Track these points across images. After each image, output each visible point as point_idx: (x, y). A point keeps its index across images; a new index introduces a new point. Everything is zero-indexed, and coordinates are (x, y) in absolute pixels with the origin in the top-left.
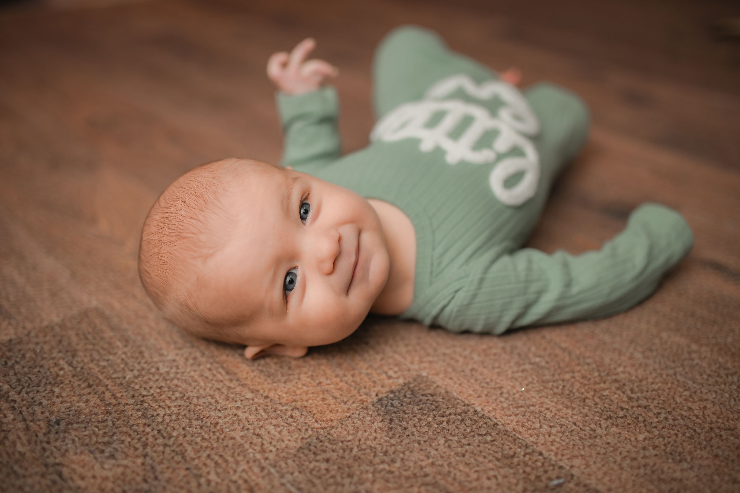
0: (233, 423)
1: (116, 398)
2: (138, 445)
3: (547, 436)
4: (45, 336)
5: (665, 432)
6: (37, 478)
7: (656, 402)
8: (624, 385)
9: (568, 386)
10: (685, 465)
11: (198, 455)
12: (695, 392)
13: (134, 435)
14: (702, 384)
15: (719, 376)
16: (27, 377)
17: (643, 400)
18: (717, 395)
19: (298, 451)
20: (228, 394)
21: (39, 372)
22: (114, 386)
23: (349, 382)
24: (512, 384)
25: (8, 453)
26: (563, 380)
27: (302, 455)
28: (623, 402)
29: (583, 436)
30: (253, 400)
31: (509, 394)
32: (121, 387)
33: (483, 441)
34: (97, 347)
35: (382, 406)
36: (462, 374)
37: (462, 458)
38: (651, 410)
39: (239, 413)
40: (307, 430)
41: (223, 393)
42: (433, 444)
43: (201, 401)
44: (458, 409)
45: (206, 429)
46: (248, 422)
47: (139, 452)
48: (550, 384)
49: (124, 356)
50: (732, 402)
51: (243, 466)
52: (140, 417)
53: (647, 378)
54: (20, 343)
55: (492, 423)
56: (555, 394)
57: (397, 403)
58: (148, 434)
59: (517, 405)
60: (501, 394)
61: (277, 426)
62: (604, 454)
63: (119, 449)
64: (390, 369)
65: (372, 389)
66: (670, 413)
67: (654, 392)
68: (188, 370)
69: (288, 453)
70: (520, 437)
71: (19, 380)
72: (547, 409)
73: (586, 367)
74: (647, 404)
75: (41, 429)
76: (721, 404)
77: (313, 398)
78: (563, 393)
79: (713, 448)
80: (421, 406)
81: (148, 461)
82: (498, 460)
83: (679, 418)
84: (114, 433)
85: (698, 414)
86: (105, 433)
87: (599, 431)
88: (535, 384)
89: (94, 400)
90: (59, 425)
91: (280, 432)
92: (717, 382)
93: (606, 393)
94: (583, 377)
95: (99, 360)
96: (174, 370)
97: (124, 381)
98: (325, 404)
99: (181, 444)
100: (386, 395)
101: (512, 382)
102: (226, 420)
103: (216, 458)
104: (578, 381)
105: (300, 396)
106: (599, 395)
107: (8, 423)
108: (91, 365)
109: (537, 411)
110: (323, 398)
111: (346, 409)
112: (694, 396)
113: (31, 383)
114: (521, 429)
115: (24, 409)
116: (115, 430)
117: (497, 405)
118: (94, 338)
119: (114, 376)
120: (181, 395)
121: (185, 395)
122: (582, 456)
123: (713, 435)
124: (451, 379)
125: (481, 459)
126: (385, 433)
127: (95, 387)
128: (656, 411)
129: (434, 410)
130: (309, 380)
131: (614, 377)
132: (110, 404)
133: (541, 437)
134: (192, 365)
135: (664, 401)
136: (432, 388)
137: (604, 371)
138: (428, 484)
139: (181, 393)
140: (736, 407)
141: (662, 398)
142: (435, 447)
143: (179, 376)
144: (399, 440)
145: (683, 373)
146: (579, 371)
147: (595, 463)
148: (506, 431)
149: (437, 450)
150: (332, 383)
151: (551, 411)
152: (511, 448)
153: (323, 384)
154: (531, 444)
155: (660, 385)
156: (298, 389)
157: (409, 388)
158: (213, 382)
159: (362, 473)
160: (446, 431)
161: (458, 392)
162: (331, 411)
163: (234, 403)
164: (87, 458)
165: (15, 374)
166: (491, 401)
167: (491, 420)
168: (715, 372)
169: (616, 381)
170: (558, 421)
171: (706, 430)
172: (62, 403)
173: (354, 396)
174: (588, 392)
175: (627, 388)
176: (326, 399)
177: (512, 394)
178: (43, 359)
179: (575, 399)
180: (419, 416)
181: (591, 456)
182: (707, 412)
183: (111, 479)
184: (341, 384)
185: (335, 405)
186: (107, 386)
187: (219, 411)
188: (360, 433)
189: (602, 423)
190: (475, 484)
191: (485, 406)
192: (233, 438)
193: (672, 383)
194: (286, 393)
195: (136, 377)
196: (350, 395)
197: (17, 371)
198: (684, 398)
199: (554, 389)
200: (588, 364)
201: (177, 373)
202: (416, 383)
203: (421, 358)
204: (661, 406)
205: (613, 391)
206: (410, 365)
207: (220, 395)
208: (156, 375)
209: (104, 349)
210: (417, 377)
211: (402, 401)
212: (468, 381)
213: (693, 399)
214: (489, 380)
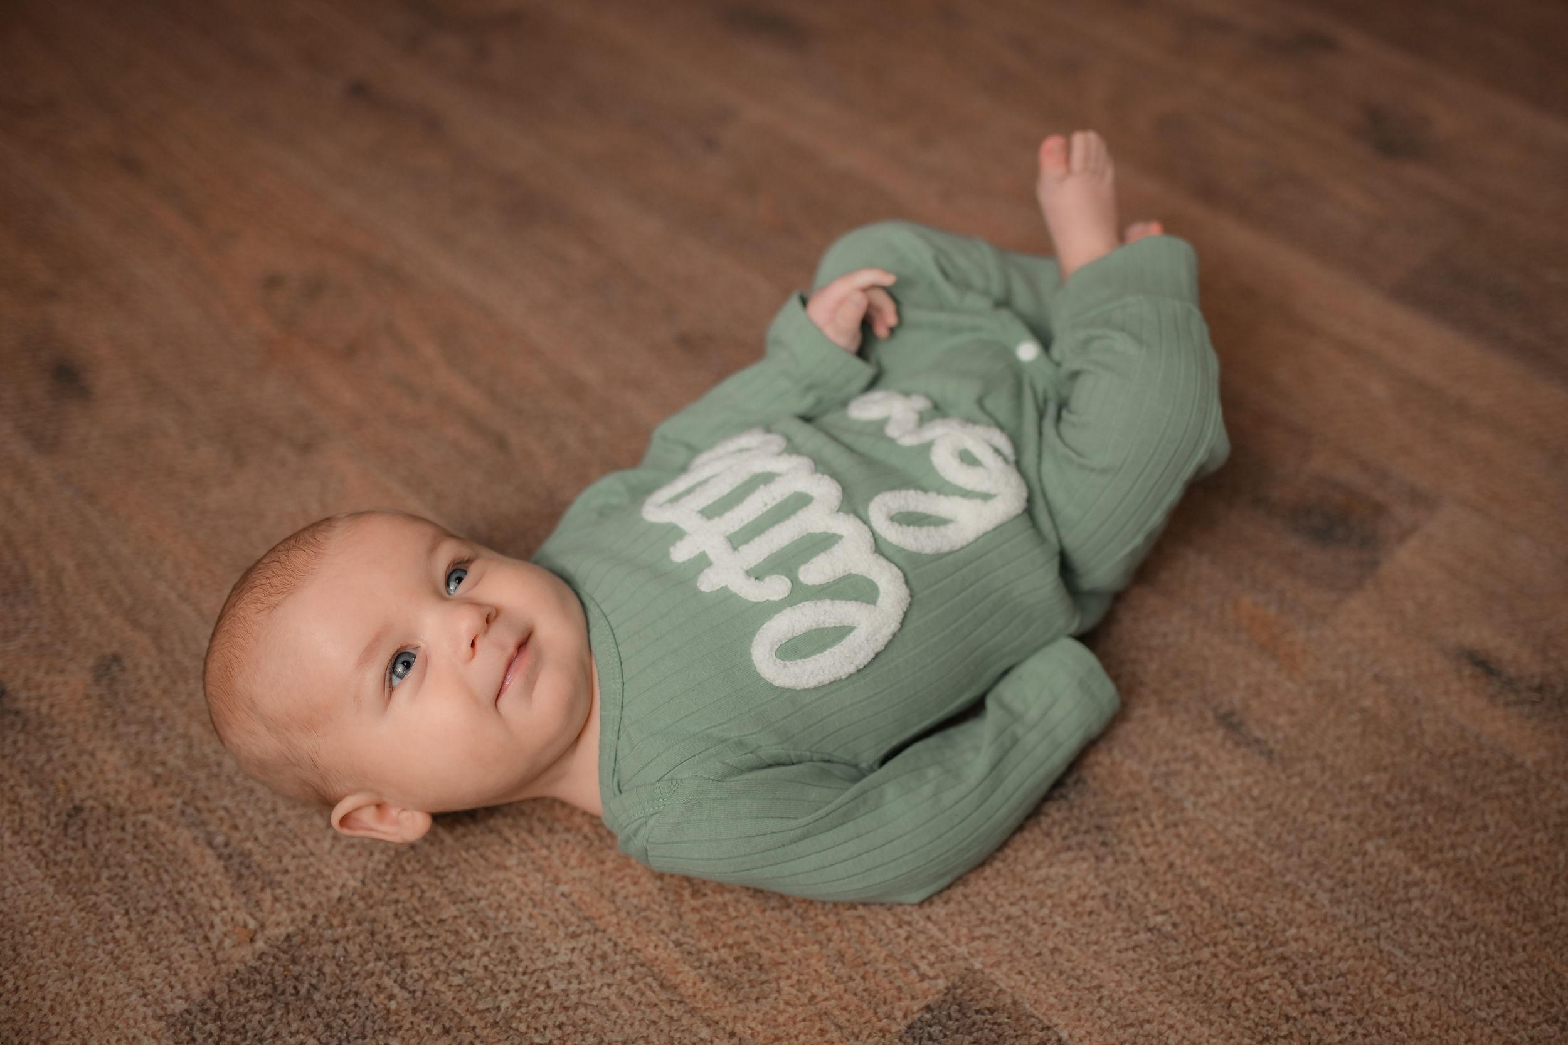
4: (344, 925)
7: (1341, 999)
8: (1295, 966)
9: (1206, 975)
12: (1405, 973)
14: (1416, 956)
15: (1448, 935)
16: (339, 1018)
17: (1321, 998)
18: (1437, 978)
20: (670, 1031)
21: (356, 1005)
22: (486, 1028)
23: (859, 991)
24: (1117, 977)
26: (1198, 963)
28: (1290, 1004)
31: (1112, 1000)
32: (497, 1029)
34: (436, 942)
36: (1037, 959)
38: (1331, 1018)
41: (662, 1031)
44: (1033, 1038)
48: (1179, 972)
49: (486, 960)
50: (1460, 992)
53: (1332, 949)
54: (305, 942)
56: (1184, 993)
57: (937, 1032)
59: (1124, 1023)
60: (1100, 1000)
64: (923, 957)
65: (897, 1004)
66: (1360, 1021)
67: (1341, 979)
68: (598, 985)
71: (328, 1026)
72: (1171, 1027)
73: (1237, 931)
74: (1328, 1005)
76: (1443, 996)
77: (805, 1031)
78: (1197, 992)
80: (975, 1034)
83: (1374, 1031)
85: (1403, 1020)
88: (1153, 974)
92: (1442, 949)
93: (1264, 987)
94: (1232, 954)
95: (447, 973)
96: (574, 986)
97: (499, 1016)
98: (826, 1042)
100: (919, 1015)
101: (1117, 972)
104: (1222, 963)
105: (784, 1028)
106: (1252, 992)
108: (437, 985)
110: (821, 1030)
112: (1402, 982)
113: (350, 1031)
117: (1094, 1024)
118: (427, 922)
119: (481, 1006)
124: (1020, 973)
127: (454, 1033)
128: (1339, 1019)
130: (794, 991)
131: (1280, 950)
134: (602, 970)
135: (1353, 996)
136: (991, 995)
137: (1265, 938)
139: (595, 1036)
140: (1464, 1001)
141: (1351, 991)
143: (585, 998)
145: (1391, 933)
146: (1224, 942)
150: (833, 998)
153: (817, 1000)
155: (1351, 961)
156: (781, 1012)
157: (954, 998)
158: (643, 1007)
161: (1032, 1002)
165: (319, 1014)
166: (1083, 1016)
168: (1443, 926)
169: (1283, 958)
173: (869, 1021)
174: (1236, 987)
175: (1299, 973)
176: (827, 1031)
177: (1116, 999)
178: (355, 975)
179: (1216, 1002)
182: (1419, 1015)
184: (846, 997)
185: (842, 1042)
186: (474, 1028)
191: (1074, 1029)
193: (1371, 957)
194: (762, 1024)
195: (517, 1006)
196: (863, 1020)
197: (320, 1005)
198: (1386, 987)
199: (1183, 983)
200: (1241, 925)
201: (581, 992)
202: (965, 986)
203: (970, 930)
204: (1348, 1007)
205: (1275, 981)
206: (954, 947)
207: (658, 1036)
208: (548, 999)
209: (451, 947)
210: (966, 972)
211: (944, 1027)
212: (1048, 976)
213: (1400, 989)
214: (1080, 972)
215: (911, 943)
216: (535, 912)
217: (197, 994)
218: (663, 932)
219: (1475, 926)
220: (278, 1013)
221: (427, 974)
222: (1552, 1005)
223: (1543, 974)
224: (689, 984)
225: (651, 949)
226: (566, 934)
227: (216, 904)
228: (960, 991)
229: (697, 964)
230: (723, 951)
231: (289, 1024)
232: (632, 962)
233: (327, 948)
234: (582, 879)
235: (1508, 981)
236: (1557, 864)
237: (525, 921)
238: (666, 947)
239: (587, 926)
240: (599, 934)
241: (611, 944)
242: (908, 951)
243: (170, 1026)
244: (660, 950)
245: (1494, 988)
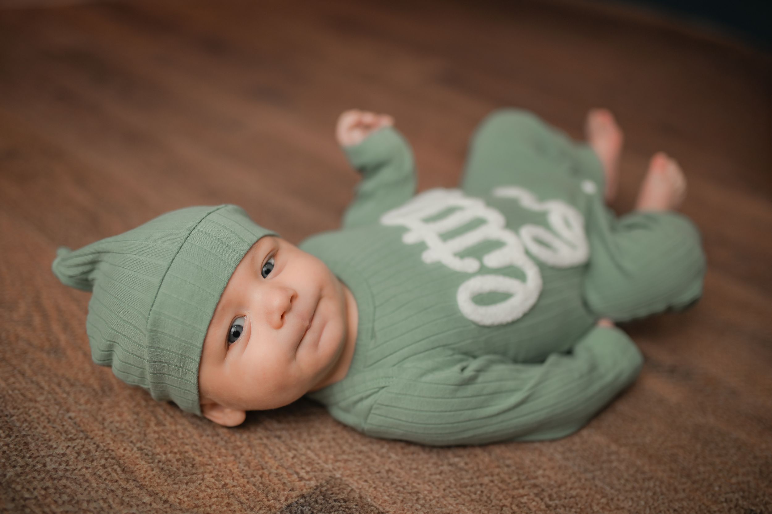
8: (543, 490)
9: (486, 492)
12: (612, 499)
14: (619, 490)
15: (636, 481)
17: (560, 509)
18: (633, 503)
20: (123, 497)
23: (257, 484)
24: (428, 488)
26: (481, 485)
30: (151, 505)
31: (426, 501)
36: (378, 475)
41: (117, 496)
43: (93, 505)
48: (469, 488)
53: (566, 483)
56: (472, 500)
57: (307, 510)
60: (417, 500)
64: (303, 468)
67: (572, 500)
68: (79, 467)
73: (506, 469)
77: (217, 503)
78: (480, 500)
88: (452, 488)
92: (633, 488)
93: (524, 500)
94: (503, 481)
96: (63, 466)
97: (4, 480)
98: (230, 510)
100: (296, 500)
101: (429, 486)
104: (496, 485)
105: (202, 501)
106: (516, 502)
110: (228, 503)
112: (611, 504)
120: (69, 499)
121: (73, 498)
124: (366, 481)
130: (213, 480)
131: (533, 481)
134: (85, 460)
135: (581, 509)
136: (346, 492)
137: (523, 475)
139: (69, 496)
141: (580, 506)
143: (68, 474)
145: (602, 477)
146: (498, 474)
150: (239, 486)
153: (228, 487)
155: (578, 490)
156: (202, 491)
157: (321, 492)
158: (107, 482)
161: (373, 498)
163: (129, 508)
166: (406, 508)
168: (633, 476)
169: (535, 486)
173: (261, 501)
174: (506, 499)
175: (546, 494)
176: (232, 505)
177: (428, 500)
179: (493, 506)
184: (248, 486)
185: (241, 511)
193: (591, 489)
194: (188, 497)
195: (18, 475)
196: (258, 499)
198: (601, 506)
199: (471, 494)
200: (508, 466)
201: (66, 470)
202: (329, 486)
203: (335, 456)
205: (531, 497)
206: (323, 464)
207: (114, 499)
208: (42, 472)
210: (330, 478)
211: (312, 508)
212: (384, 484)
213: (610, 507)
214: (405, 484)
215: (295, 460)
216: (48, 425)
218: (132, 442)
219: (652, 477)
224: (142, 471)
225: (121, 451)
226: (66, 438)
229: (150, 461)
230: (169, 455)
232: (106, 456)
234: (85, 410)
235: (676, 507)
237: (40, 429)
238: (132, 449)
239: (81, 435)
240: (88, 440)
241: (95, 446)
242: (293, 464)
244: (127, 451)
245: (668, 510)
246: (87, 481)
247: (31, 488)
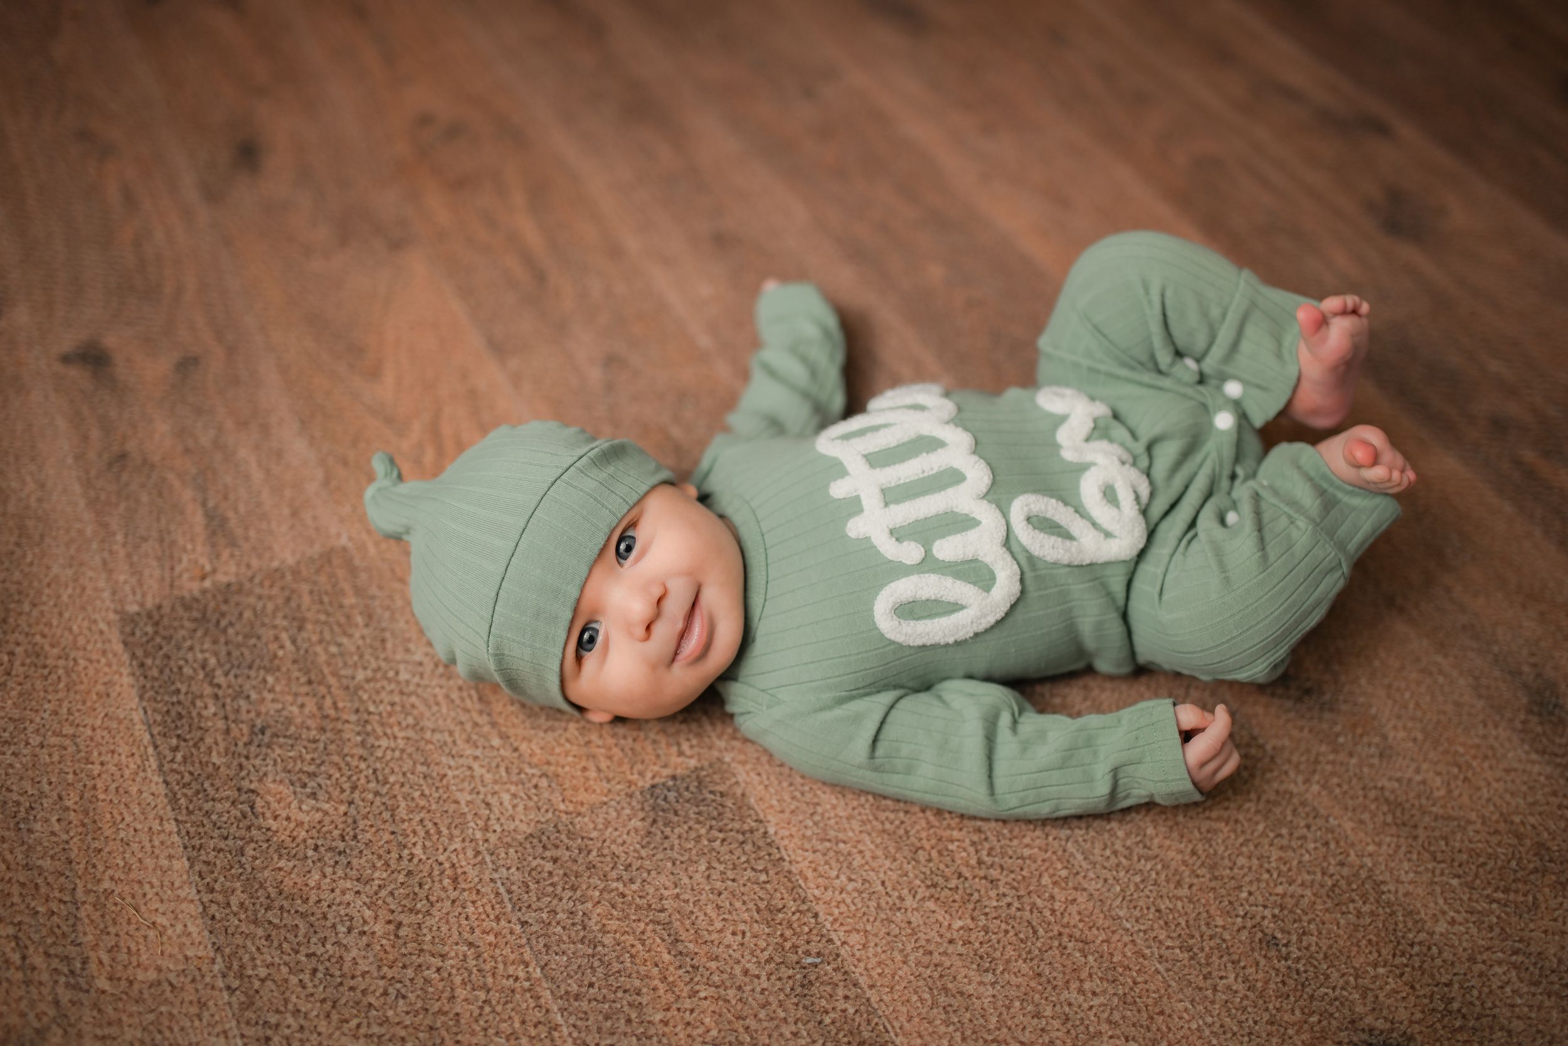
0: (463, 781)
1: (336, 708)
2: (346, 786)
3: (837, 893)
4: (271, 586)
5: (993, 925)
6: (227, 805)
7: (1013, 876)
8: (986, 839)
10: (990, 977)
11: (411, 816)
12: (1078, 873)
13: (345, 769)
14: (1095, 864)
16: (239, 650)
17: (995, 870)
18: (1103, 886)
19: (526, 838)
20: (471, 733)
21: (255, 646)
22: (339, 688)
23: (627, 749)
24: (834, 801)
25: (201, 762)
27: (528, 846)
28: (968, 865)
29: (883, 904)
30: (499, 750)
31: (823, 817)
32: (347, 692)
33: (753, 880)
34: (331, 619)
35: (652, 795)
37: (716, 897)
38: (997, 888)
39: (476, 766)
40: (547, 811)
41: (465, 730)
42: (691, 869)
43: (437, 736)
44: (745, 825)
45: (430, 781)
46: (482, 781)
47: (344, 796)
48: (888, 814)
49: (360, 642)
50: (1118, 902)
51: (457, 845)
52: (357, 745)
54: (239, 591)
55: (778, 856)
56: (884, 831)
57: (673, 797)
58: (361, 771)
59: (824, 837)
60: (812, 814)
61: (514, 796)
62: (895, 936)
63: (324, 786)
65: (651, 767)
66: (1019, 897)
67: (1020, 861)
69: (513, 839)
70: (803, 885)
72: (861, 852)
74: (999, 877)
75: (242, 735)
76: (1101, 900)
77: (572, 764)
78: (894, 833)
79: (1042, 963)
80: (701, 808)
81: (352, 811)
82: (758, 911)
83: (1028, 908)
84: (323, 762)
85: (1056, 908)
86: (313, 759)
87: (909, 902)
89: (311, 706)
90: (263, 734)
91: (514, 806)
92: (1118, 865)
93: (952, 847)
95: (328, 643)
97: (353, 684)
98: (584, 777)
99: (395, 796)
100: (663, 780)
102: (456, 773)
103: (430, 825)
105: (557, 757)
106: (940, 847)
107: (207, 719)
108: (319, 649)
109: (845, 852)
110: (584, 767)
111: (605, 791)
112: (1071, 879)
113: (243, 661)
114: (810, 874)
115: (228, 700)
116: (325, 758)
117: (799, 830)
118: (331, 603)
119: (342, 673)
121: (419, 723)
122: (866, 931)
123: (1056, 943)
124: (759, 774)
125: (738, 904)
126: (639, 838)
127: (315, 685)
128: (1002, 890)
129: (714, 819)
132: (327, 717)
133: (830, 892)
134: (441, 676)
135: (1024, 877)
136: (728, 783)
138: (658, 923)
139: (415, 719)
140: (1117, 910)
141: (1024, 873)
142: (690, 874)
143: (420, 690)
144: (651, 853)
147: (876, 945)
148: (790, 872)
149: (691, 878)
150: (603, 746)
151: (863, 857)
152: (782, 899)
154: (812, 898)
156: (560, 745)
157: (698, 777)
159: (588, 887)
160: (714, 854)
161: (758, 798)
162: (586, 790)
163: (474, 748)
164: (286, 790)
166: (793, 822)
167: (779, 852)
168: (1128, 848)
170: (864, 874)
171: (1051, 934)
172: (273, 701)
173: (623, 773)
174: (928, 840)
175: (987, 845)
176: (588, 770)
178: (263, 625)
179: (906, 845)
180: (691, 823)
181: (876, 935)
182: (1073, 909)
183: (306, 827)
185: (596, 781)
186: (330, 686)
187: (453, 757)
188: (610, 830)
189: (920, 890)
190: (715, 936)
191: (781, 828)
192: (457, 802)
193: (1054, 853)
194: (542, 748)
195: (368, 681)
196: (620, 770)
197: (229, 638)
198: (1055, 878)
201: (419, 685)
202: (711, 771)
204: (1015, 884)
205: (964, 845)
208: (393, 682)
209: (339, 625)
211: (680, 795)
213: (1067, 884)
214: (807, 788)
217: (150, 603)
219: (1157, 856)
220: (199, 633)
221: (314, 638)
222: (1192, 937)
223: (1197, 911)
227: (189, 547)
228: (704, 773)
231: (202, 644)
233: (252, 600)
235: (1163, 907)
236: (1252, 833)
243: (122, 620)
245: (1148, 908)
246: (437, 704)
247: (378, 700)
